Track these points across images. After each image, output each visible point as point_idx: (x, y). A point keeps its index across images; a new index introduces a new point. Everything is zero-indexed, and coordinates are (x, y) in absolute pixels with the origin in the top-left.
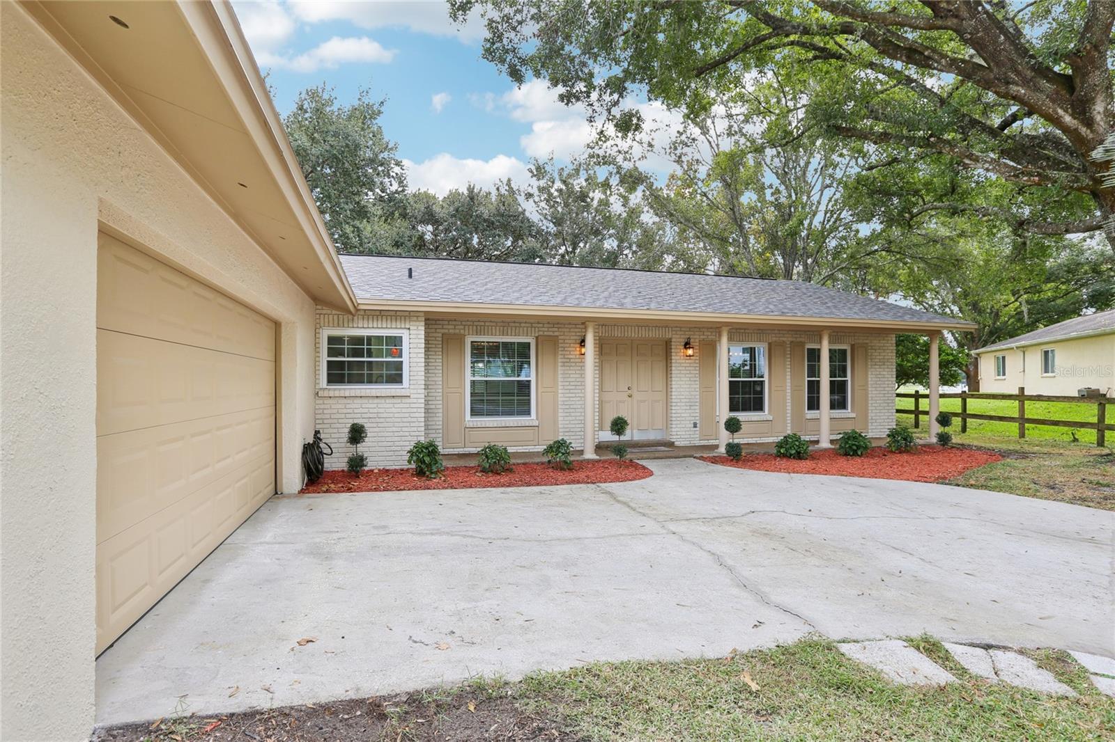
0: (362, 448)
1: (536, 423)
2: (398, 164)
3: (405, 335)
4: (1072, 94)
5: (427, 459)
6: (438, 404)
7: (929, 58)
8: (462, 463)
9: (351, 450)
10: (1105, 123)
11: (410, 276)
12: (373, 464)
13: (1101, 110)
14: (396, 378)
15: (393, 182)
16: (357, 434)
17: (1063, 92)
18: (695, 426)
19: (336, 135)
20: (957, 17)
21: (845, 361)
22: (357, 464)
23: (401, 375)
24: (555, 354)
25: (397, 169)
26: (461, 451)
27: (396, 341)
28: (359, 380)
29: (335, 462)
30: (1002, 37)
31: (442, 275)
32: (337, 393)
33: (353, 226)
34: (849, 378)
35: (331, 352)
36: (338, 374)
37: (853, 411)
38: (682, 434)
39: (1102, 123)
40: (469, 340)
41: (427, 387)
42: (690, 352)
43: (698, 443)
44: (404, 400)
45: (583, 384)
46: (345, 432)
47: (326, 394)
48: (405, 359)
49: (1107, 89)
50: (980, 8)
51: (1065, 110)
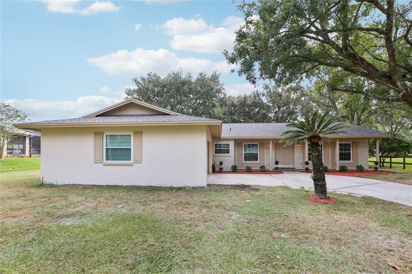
0: (222, 166)
1: (259, 163)
2: (224, 89)
3: (230, 143)
4: (391, 81)
5: (235, 169)
6: (237, 158)
7: (356, 72)
8: (242, 170)
9: (220, 167)
11: (230, 130)
12: (224, 170)
13: (400, 84)
14: (229, 153)
15: (222, 94)
16: (221, 163)
17: (389, 80)
18: (301, 164)
19: (208, 86)
20: (359, 64)
21: (350, 147)
22: (221, 169)
23: (229, 152)
24: (264, 146)
25: (223, 91)
26: (242, 169)
27: (229, 145)
28: (221, 153)
29: (217, 169)
30: (371, 68)
31: (237, 129)
32: (217, 155)
33: (212, 110)
34: (351, 152)
35: (216, 147)
36: (217, 151)
37: (352, 161)
38: (297, 166)
39: (401, 87)
40: (244, 144)
41: (234, 154)
42: (299, 145)
43: (302, 169)
44: (230, 157)
45: (269, 154)
46: (219, 163)
47: (215, 156)
48: (230, 148)
49: (399, 79)
50: (364, 62)
51: (390, 84)
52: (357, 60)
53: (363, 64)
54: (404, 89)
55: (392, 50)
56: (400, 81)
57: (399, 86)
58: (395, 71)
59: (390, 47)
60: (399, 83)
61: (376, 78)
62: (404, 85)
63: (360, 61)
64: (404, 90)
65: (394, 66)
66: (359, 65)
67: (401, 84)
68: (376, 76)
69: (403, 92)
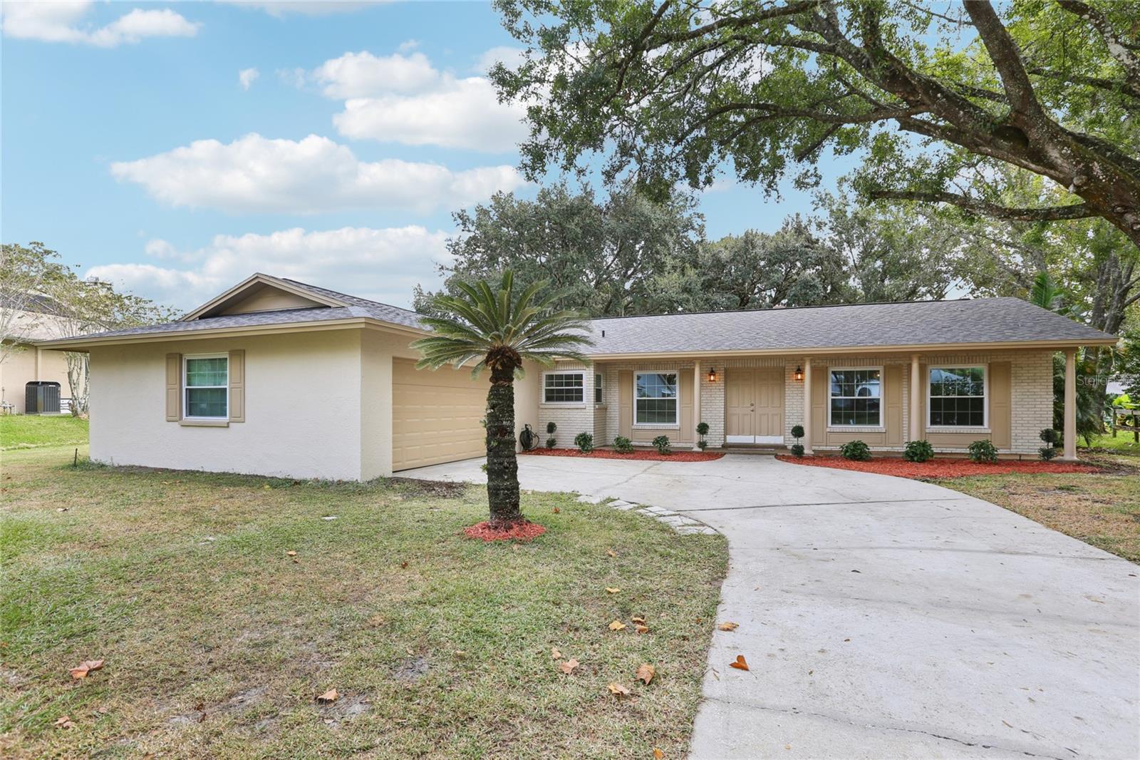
0: (554, 436)
1: (679, 428)
4: (1026, 147)
5: (582, 443)
7: (928, 130)
9: (548, 436)
10: (1068, 164)
11: (603, 335)
12: (560, 445)
13: (1058, 156)
14: (580, 399)
16: (551, 428)
17: (1020, 146)
20: (924, 104)
22: (551, 443)
23: (582, 397)
27: (580, 377)
28: (561, 399)
32: (549, 406)
34: (985, 396)
35: (548, 384)
36: (550, 396)
37: (990, 427)
39: (1065, 165)
40: (636, 373)
44: (583, 411)
46: (545, 426)
47: (543, 406)
48: (584, 387)
49: (1051, 139)
50: (939, 95)
51: (1026, 160)
52: (914, 91)
53: (934, 103)
54: (1077, 172)
55: (996, 42)
56: (1055, 146)
57: (1059, 161)
58: (1027, 113)
59: (988, 35)
60: (1055, 151)
61: (981, 145)
62: (1074, 157)
63: (926, 93)
64: (1080, 173)
65: (1023, 97)
66: (924, 107)
67: (1061, 154)
68: (980, 138)
69: (1076, 181)
